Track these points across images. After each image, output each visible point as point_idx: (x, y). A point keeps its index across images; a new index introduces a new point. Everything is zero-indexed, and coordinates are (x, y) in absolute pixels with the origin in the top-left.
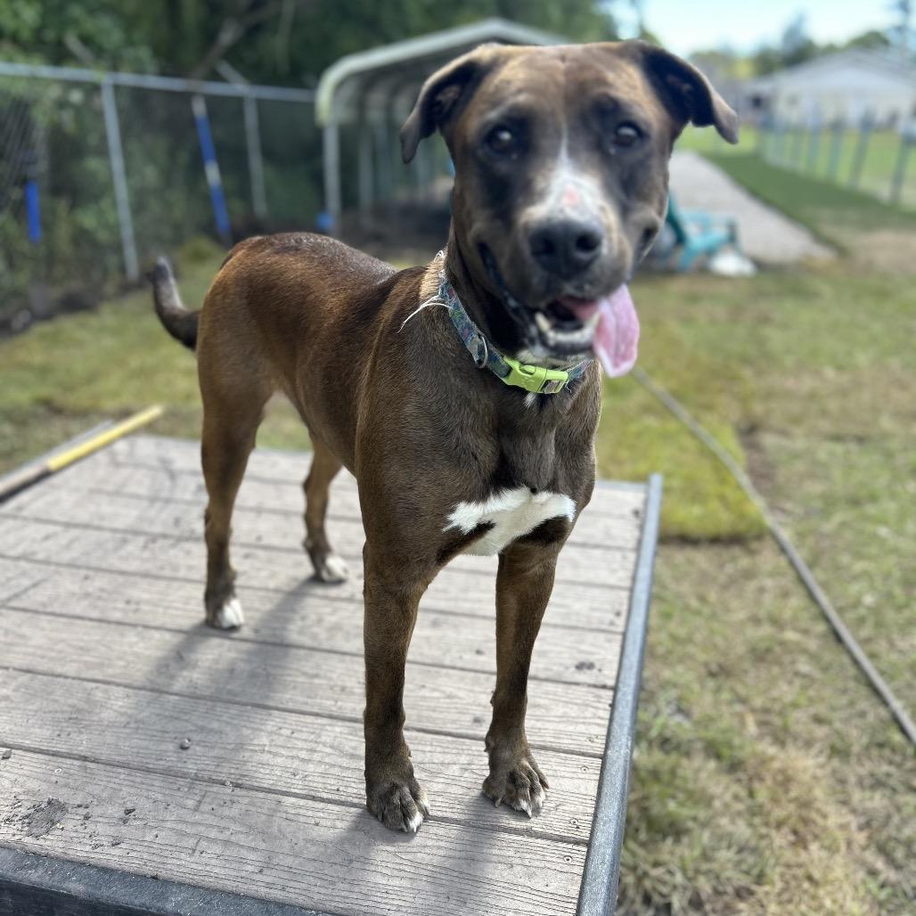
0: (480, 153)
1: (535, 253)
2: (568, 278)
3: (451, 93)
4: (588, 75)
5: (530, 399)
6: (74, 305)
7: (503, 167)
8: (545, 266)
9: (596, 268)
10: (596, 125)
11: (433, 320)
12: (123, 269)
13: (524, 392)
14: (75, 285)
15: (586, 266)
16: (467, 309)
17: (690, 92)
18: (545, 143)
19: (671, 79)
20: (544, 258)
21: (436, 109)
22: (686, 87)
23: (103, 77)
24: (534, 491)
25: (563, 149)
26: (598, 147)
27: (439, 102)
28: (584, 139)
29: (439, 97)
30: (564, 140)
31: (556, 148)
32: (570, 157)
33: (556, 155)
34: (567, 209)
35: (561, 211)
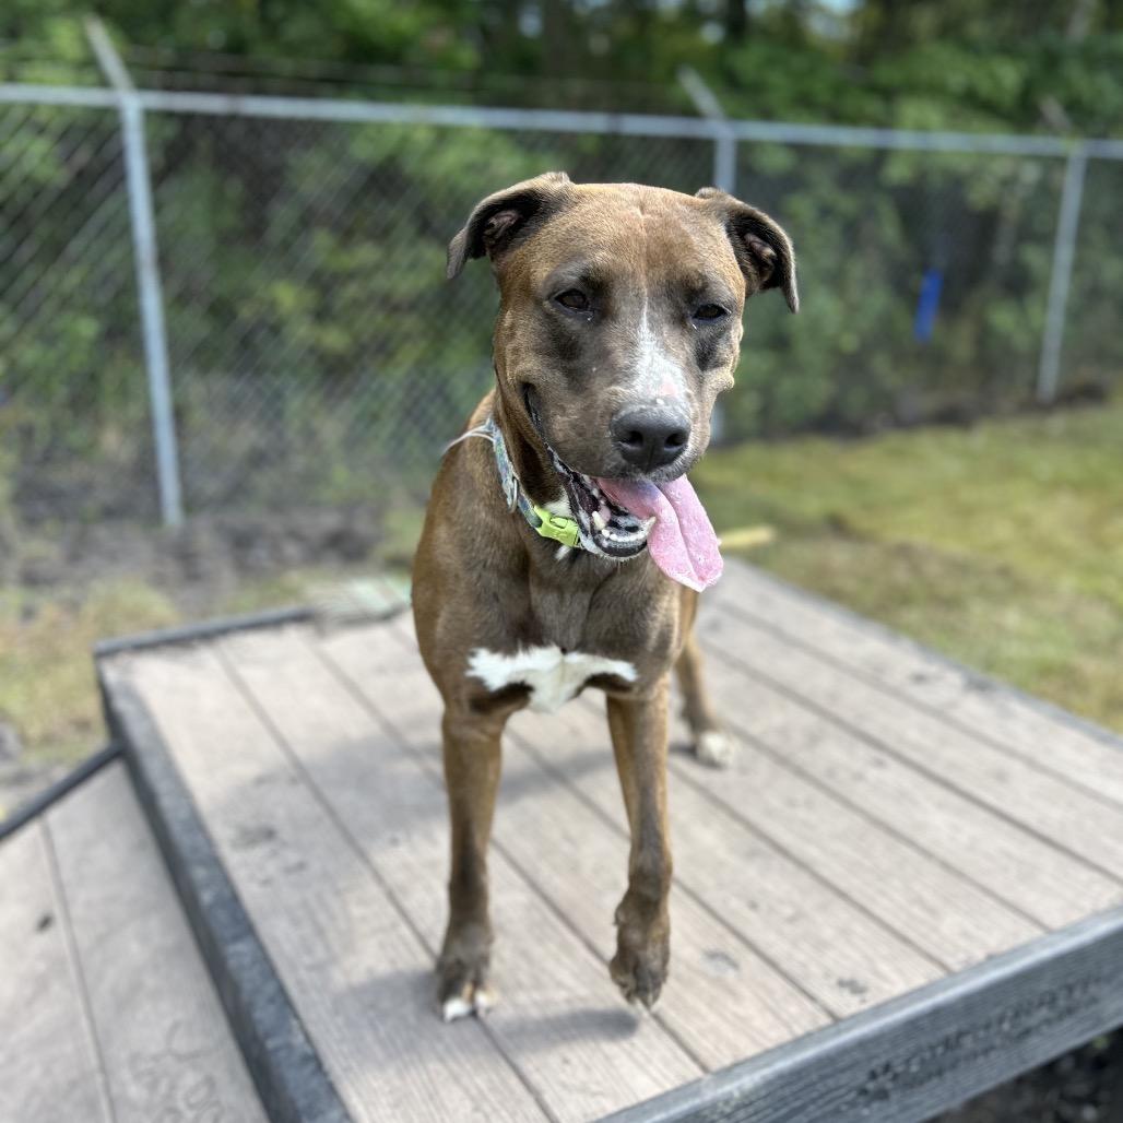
3: (506, 218)
5: (563, 552)
6: (951, 418)
10: (680, 300)
11: (476, 451)
12: (1034, 385)
13: (557, 545)
14: (964, 395)
16: (507, 448)
17: (771, 257)
18: (624, 309)
22: (769, 251)
23: (1076, 149)
24: (564, 651)
25: (645, 319)
26: (679, 321)
27: (492, 225)
28: (665, 309)
29: (493, 221)
30: (646, 310)
31: (637, 315)
32: (652, 329)
33: (637, 325)
34: (660, 401)
35: (654, 402)
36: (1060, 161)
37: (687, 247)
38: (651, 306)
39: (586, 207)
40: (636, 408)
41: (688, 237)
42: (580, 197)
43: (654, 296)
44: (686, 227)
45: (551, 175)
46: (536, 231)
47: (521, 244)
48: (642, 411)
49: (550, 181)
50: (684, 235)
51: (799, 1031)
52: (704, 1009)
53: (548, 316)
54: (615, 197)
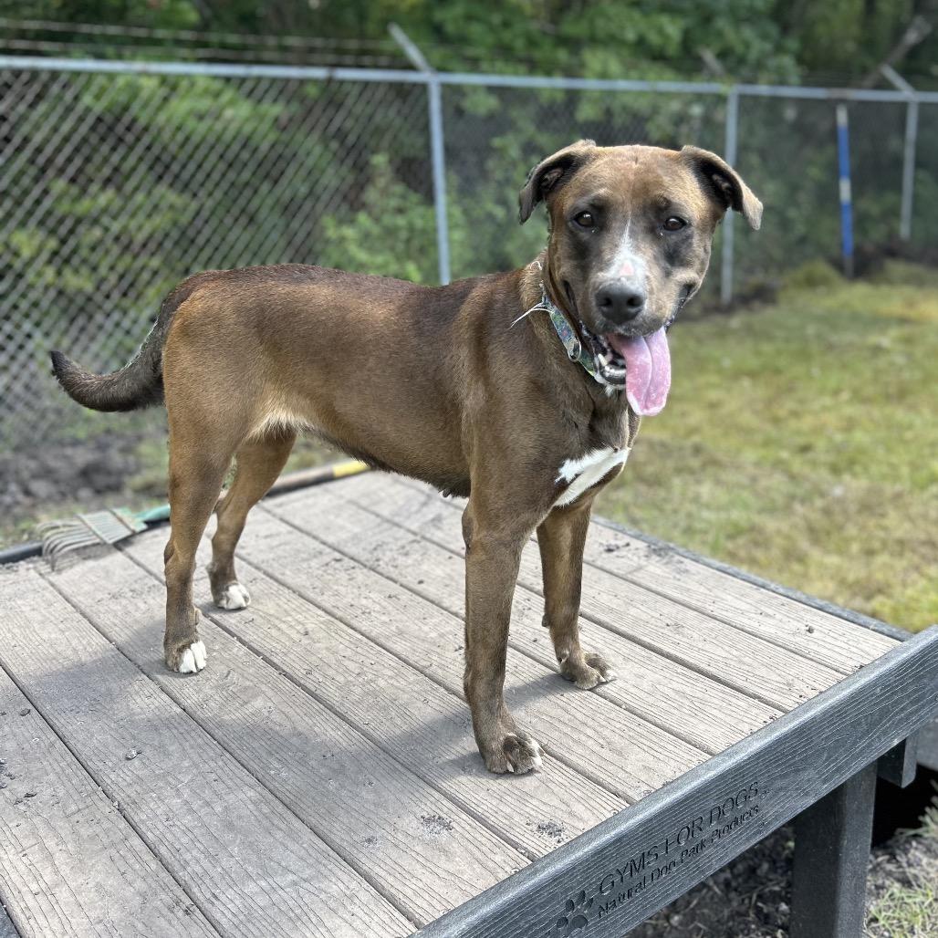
0: (570, 224)
1: (599, 305)
2: (620, 323)
3: (555, 174)
4: (650, 177)
5: (609, 390)
7: (584, 235)
8: (604, 314)
9: (639, 319)
10: (651, 216)
15: (633, 316)
17: (727, 188)
18: (615, 225)
19: (716, 177)
20: (605, 309)
21: (544, 184)
22: (726, 185)
23: (731, 89)
24: (616, 450)
25: (627, 231)
26: (651, 231)
27: (547, 179)
28: (642, 224)
29: (547, 176)
30: (629, 224)
31: (622, 229)
32: (631, 237)
33: (621, 235)
34: (623, 279)
35: (619, 280)
36: (721, 100)
37: (659, 184)
38: (632, 222)
39: (599, 162)
40: (608, 283)
41: (661, 177)
42: (598, 156)
43: (635, 215)
44: (660, 172)
45: (581, 142)
46: (570, 178)
47: (562, 187)
48: (611, 285)
49: (581, 147)
50: (658, 176)
51: (503, 876)
52: (419, 870)
53: (571, 232)
54: (620, 155)
